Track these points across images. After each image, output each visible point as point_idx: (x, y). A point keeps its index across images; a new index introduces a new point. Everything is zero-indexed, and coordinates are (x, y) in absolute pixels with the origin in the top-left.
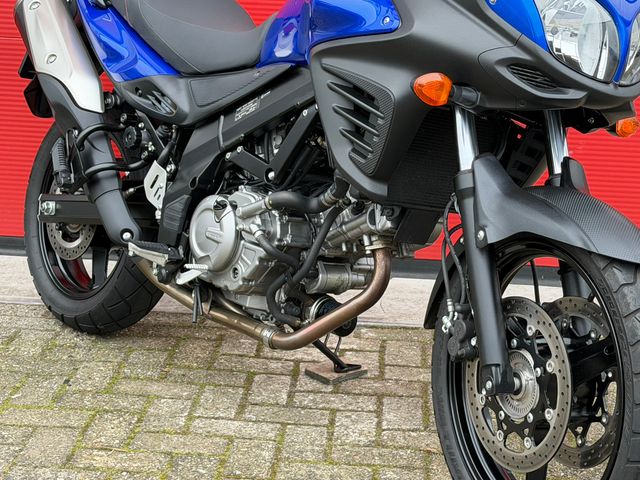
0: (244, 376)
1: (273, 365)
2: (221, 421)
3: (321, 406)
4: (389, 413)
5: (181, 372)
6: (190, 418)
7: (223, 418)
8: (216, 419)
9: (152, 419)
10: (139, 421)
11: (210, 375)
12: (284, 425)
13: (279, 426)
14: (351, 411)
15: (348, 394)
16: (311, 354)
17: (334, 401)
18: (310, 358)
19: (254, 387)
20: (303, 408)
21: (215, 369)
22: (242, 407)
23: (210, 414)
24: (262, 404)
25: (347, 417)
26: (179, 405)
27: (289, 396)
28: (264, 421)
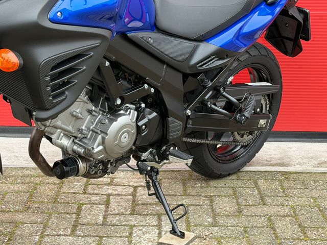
0: (76, 206)
1: (94, 198)
2: (61, 237)
3: (124, 224)
4: (165, 226)
5: (37, 206)
6: (42, 236)
7: (63, 235)
8: (58, 236)
9: (18, 238)
10: (9, 240)
11: (55, 206)
12: (101, 237)
13: (98, 238)
14: (142, 226)
15: (140, 215)
16: (116, 190)
17: (132, 220)
18: (116, 192)
19: (82, 213)
20: (113, 225)
21: (59, 203)
22: (75, 227)
23: (55, 232)
24: (87, 224)
25: (140, 230)
26: (35, 227)
27: (104, 218)
28: (89, 236)
